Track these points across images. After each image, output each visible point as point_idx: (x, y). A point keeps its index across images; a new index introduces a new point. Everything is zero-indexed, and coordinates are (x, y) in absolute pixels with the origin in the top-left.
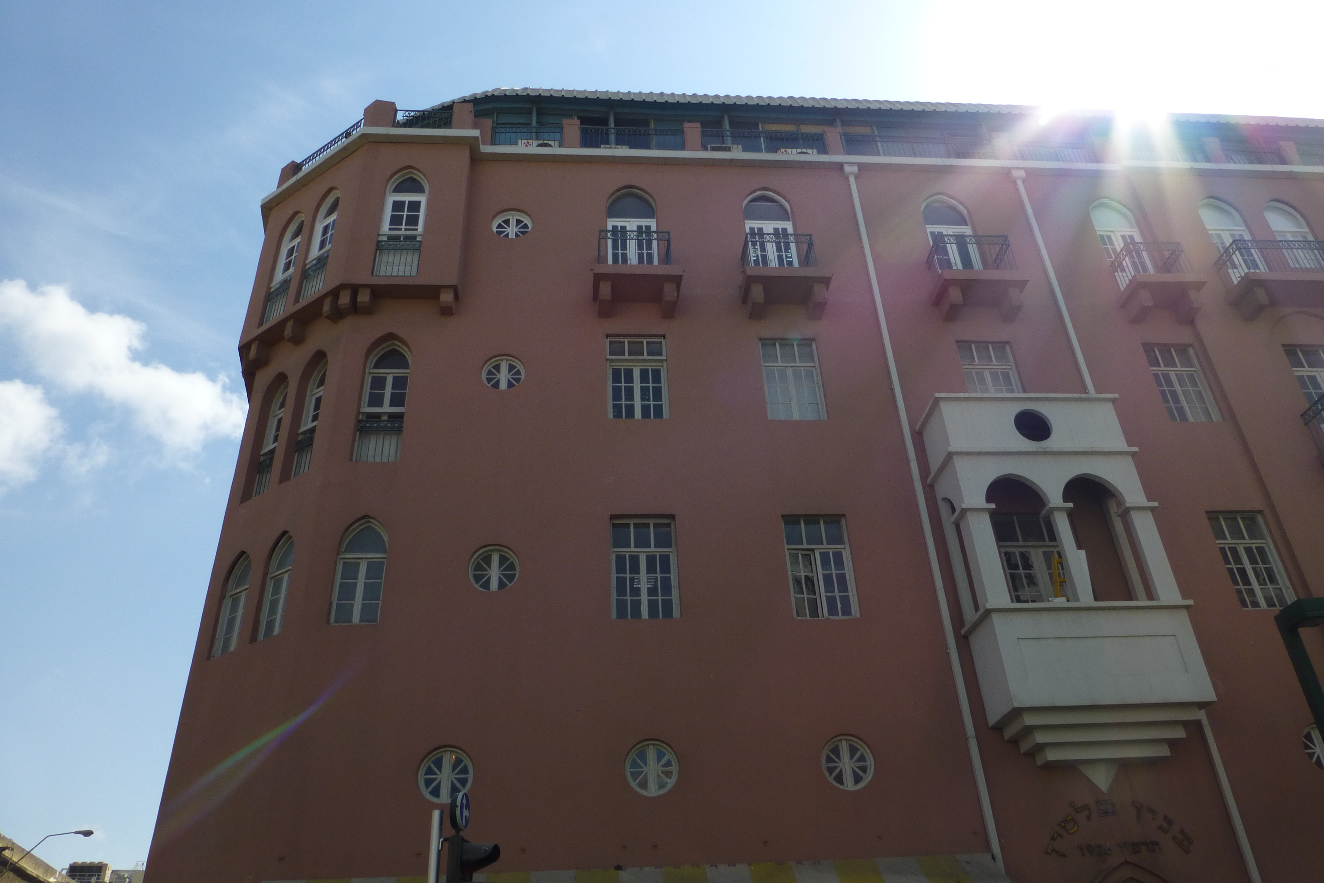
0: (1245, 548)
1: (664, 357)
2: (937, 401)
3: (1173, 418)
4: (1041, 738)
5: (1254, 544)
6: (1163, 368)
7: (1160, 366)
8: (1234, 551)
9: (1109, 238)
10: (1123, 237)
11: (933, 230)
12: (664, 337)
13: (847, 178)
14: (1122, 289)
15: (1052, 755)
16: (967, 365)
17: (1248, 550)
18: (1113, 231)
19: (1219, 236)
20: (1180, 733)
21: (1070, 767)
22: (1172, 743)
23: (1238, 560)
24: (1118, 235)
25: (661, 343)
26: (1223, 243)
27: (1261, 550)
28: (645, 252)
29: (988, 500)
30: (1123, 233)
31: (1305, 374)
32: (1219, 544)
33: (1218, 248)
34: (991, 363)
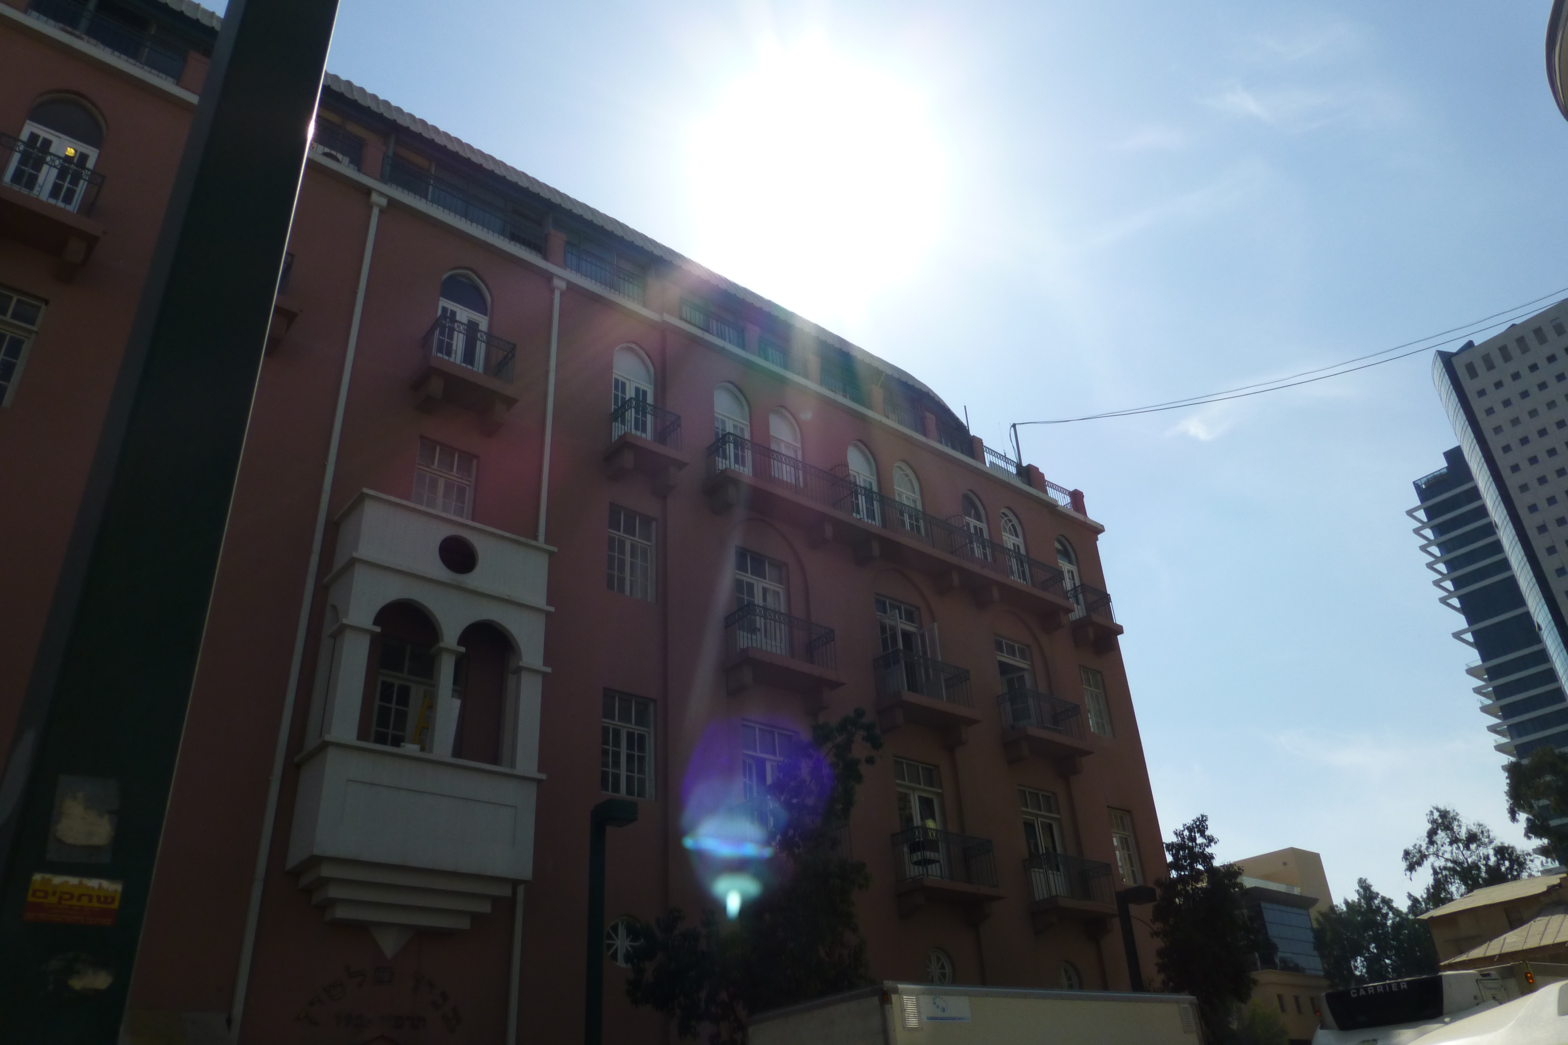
0: (628, 733)
1: (35, 329)
2: (363, 497)
3: (610, 586)
4: (334, 892)
5: (638, 730)
6: (621, 534)
7: (620, 531)
8: (617, 733)
9: (624, 384)
10: (637, 390)
11: (446, 305)
12: (47, 303)
13: (370, 208)
14: (613, 441)
15: (341, 913)
16: (422, 465)
17: (630, 735)
18: (630, 380)
19: (723, 422)
20: (486, 908)
21: (362, 929)
22: (475, 917)
23: (617, 743)
24: (634, 385)
25: (39, 308)
26: (724, 430)
27: (641, 738)
28: (66, 185)
29: (376, 622)
30: (639, 386)
31: (745, 579)
32: (604, 722)
33: (717, 433)
34: (452, 473)
